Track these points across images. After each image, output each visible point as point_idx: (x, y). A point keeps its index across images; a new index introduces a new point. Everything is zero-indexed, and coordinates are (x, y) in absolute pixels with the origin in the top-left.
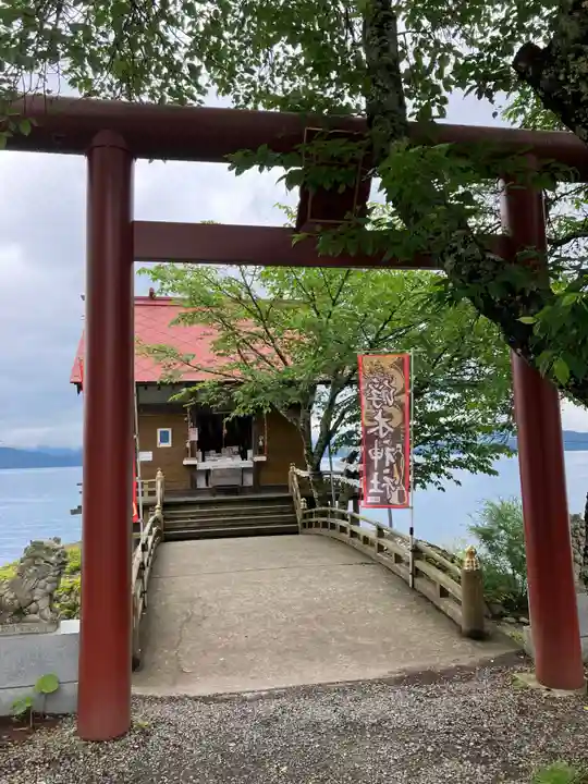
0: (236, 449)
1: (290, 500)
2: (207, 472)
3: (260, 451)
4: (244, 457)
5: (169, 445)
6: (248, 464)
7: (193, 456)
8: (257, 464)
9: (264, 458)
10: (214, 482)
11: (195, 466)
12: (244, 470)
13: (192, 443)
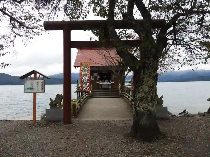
0: (108, 80)
1: (118, 91)
2: (101, 85)
3: (112, 81)
4: (109, 82)
5: (94, 79)
6: (110, 83)
7: (99, 82)
8: (112, 83)
9: (113, 82)
10: (103, 87)
11: (99, 84)
12: (109, 85)
13: (98, 79)
